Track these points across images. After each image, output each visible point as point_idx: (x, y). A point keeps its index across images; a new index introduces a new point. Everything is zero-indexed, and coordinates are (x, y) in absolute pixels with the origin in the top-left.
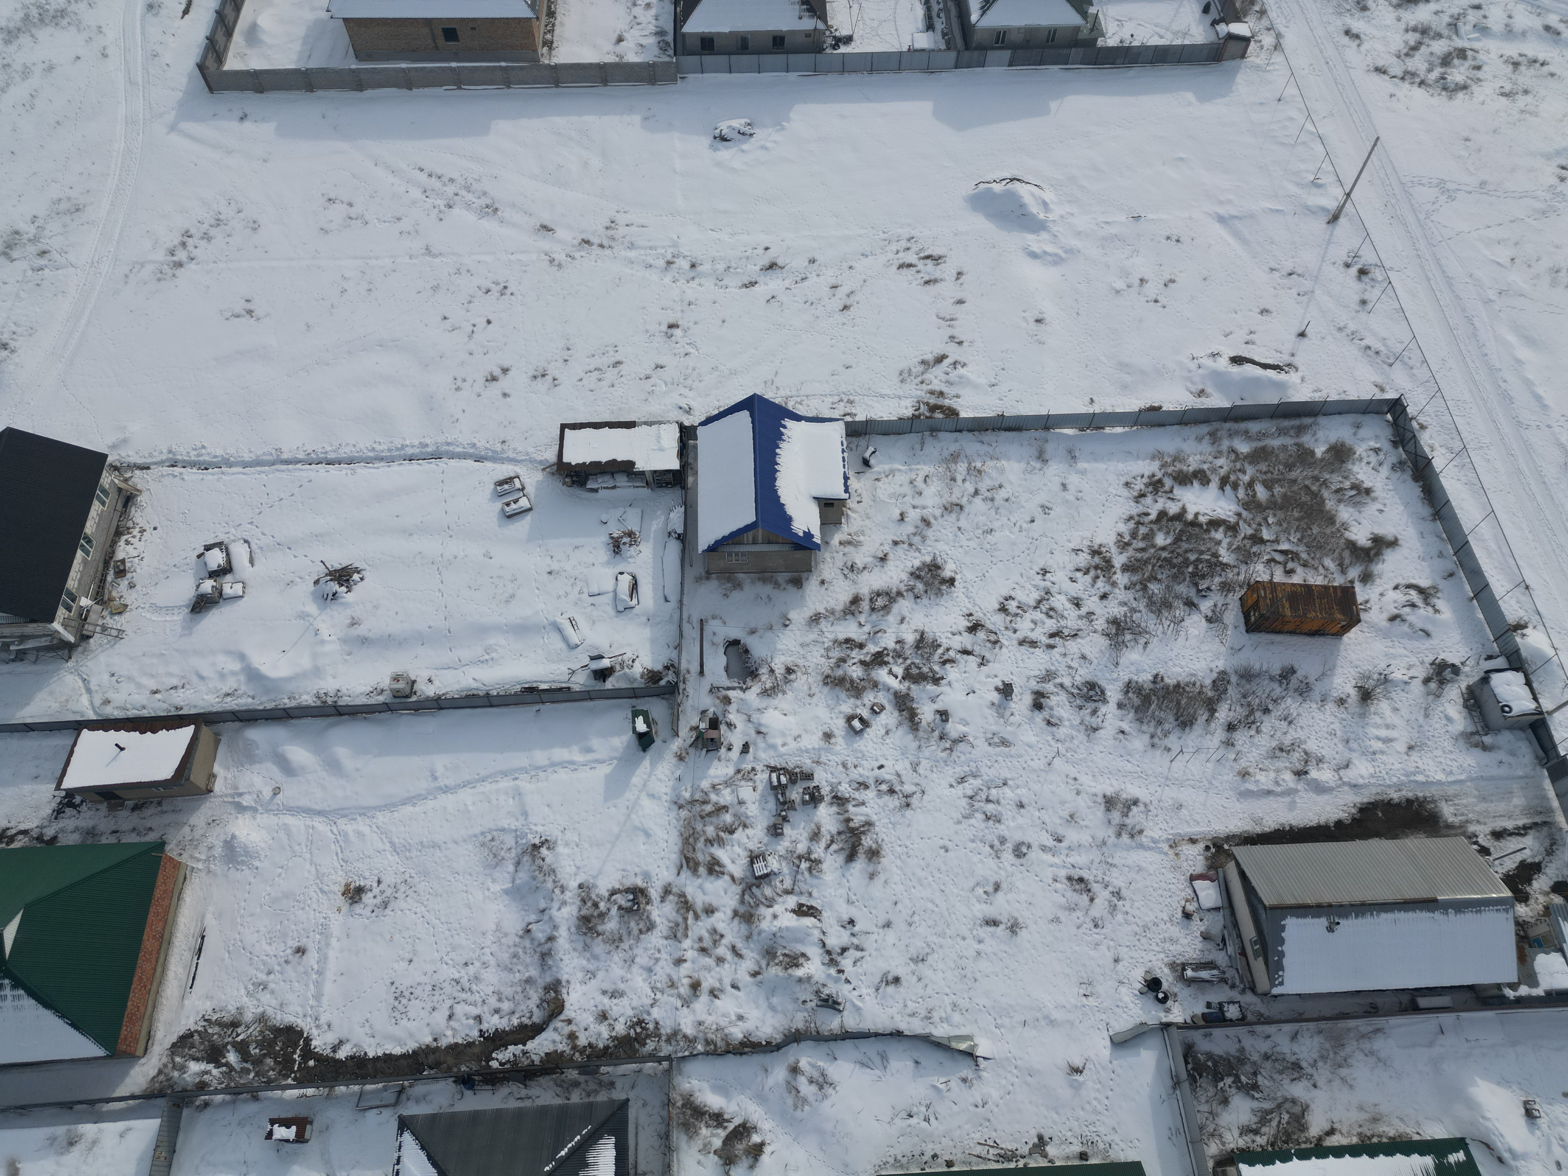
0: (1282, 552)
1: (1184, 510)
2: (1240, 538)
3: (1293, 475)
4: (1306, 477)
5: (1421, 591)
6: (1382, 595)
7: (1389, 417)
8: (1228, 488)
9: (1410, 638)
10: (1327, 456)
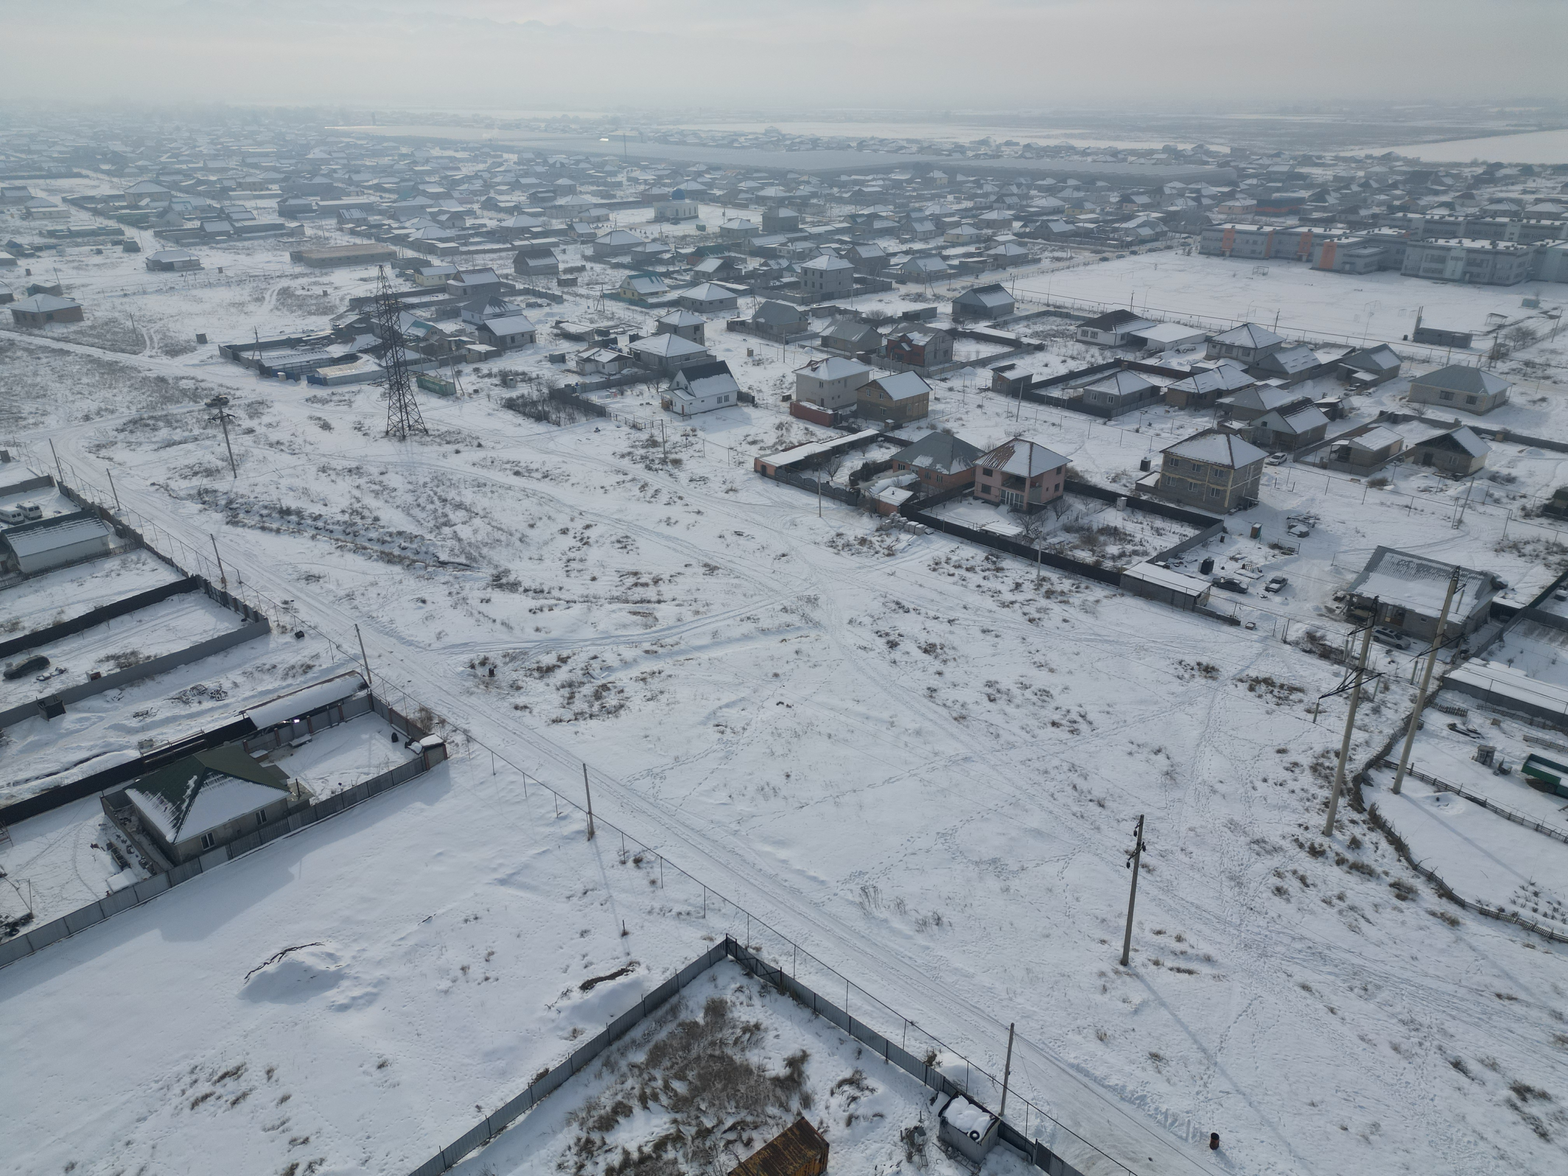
0: (731, 1129)
1: (626, 1153)
2: (689, 1142)
3: (694, 1053)
4: (705, 1049)
5: (850, 1082)
6: (827, 1108)
7: (730, 957)
8: (650, 1103)
9: (872, 1129)
10: (709, 1019)
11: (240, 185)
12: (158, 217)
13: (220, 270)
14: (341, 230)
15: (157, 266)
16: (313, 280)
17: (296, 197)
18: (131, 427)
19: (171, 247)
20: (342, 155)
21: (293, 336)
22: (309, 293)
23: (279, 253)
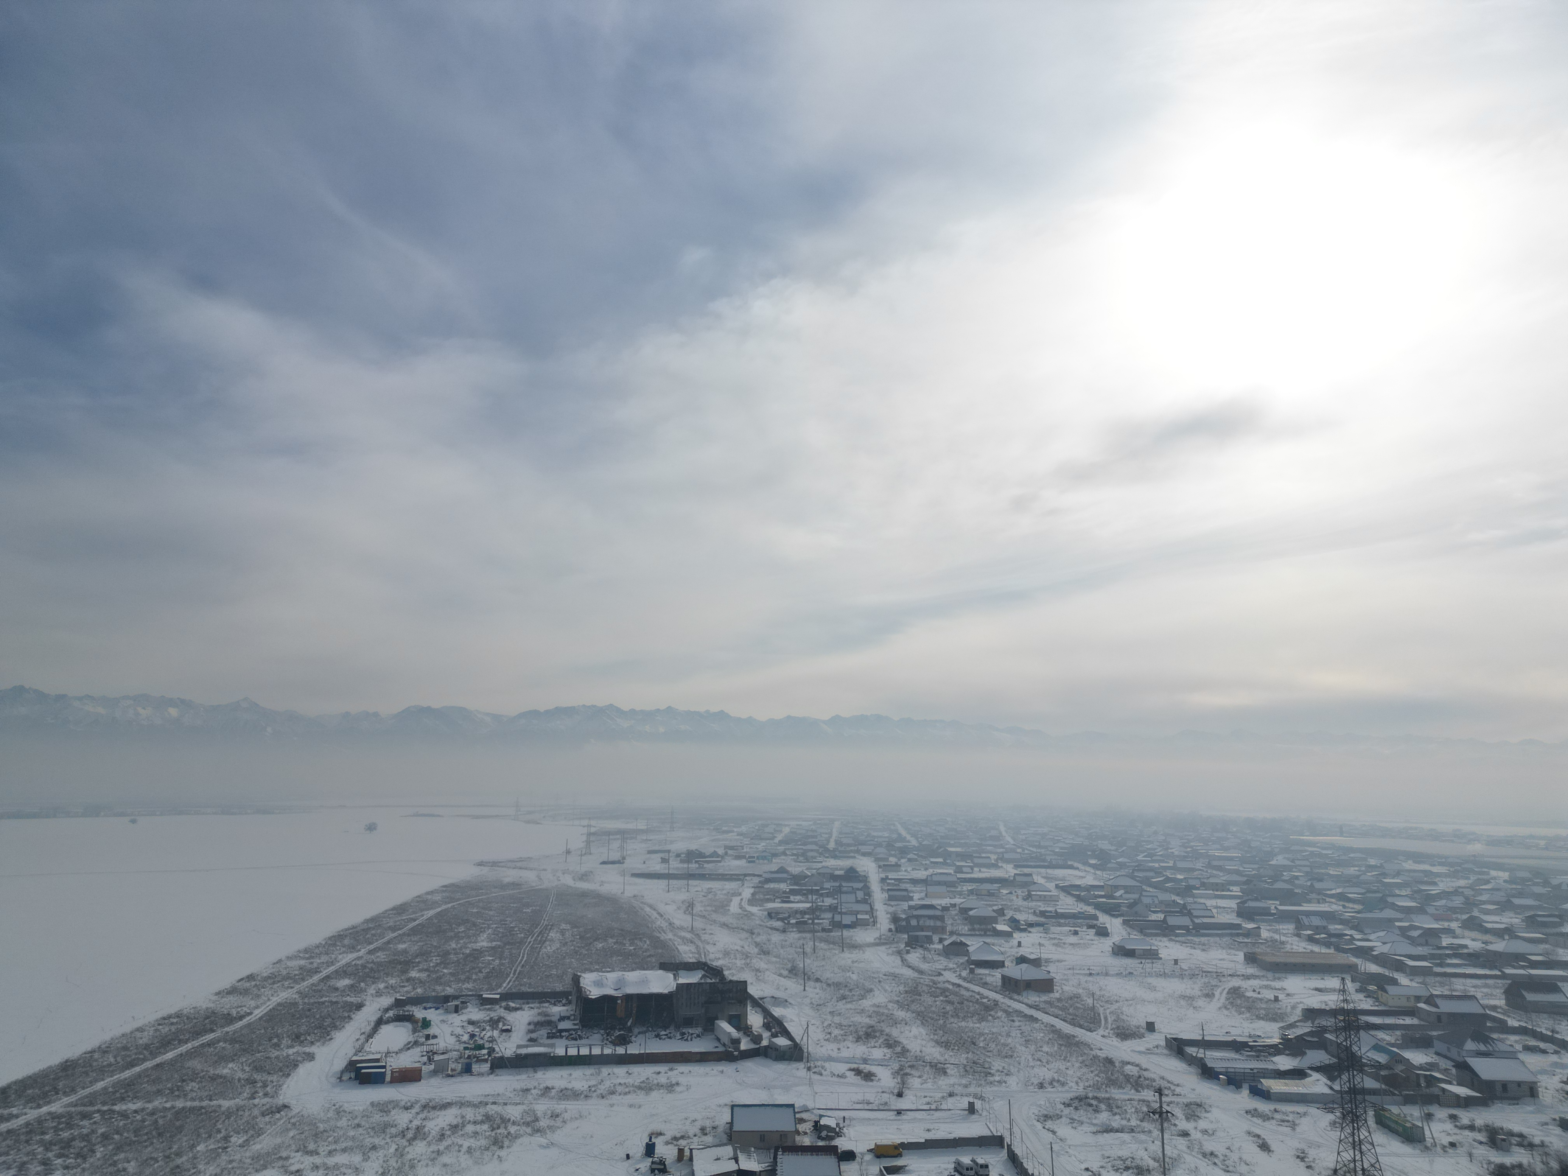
11: (1204, 885)
12: (1128, 907)
13: (1176, 962)
14: (1298, 935)
15: (1121, 951)
16: (1265, 983)
17: (1256, 899)
18: (1076, 1103)
19: (1135, 935)
20: (1307, 863)
21: (1239, 1039)
22: (1259, 996)
23: (1233, 952)
